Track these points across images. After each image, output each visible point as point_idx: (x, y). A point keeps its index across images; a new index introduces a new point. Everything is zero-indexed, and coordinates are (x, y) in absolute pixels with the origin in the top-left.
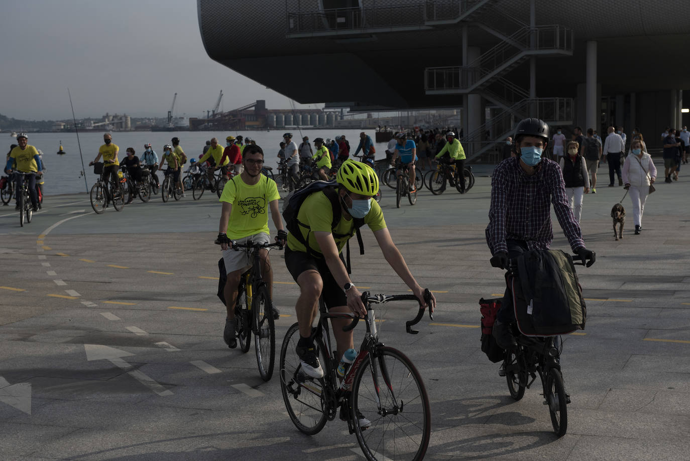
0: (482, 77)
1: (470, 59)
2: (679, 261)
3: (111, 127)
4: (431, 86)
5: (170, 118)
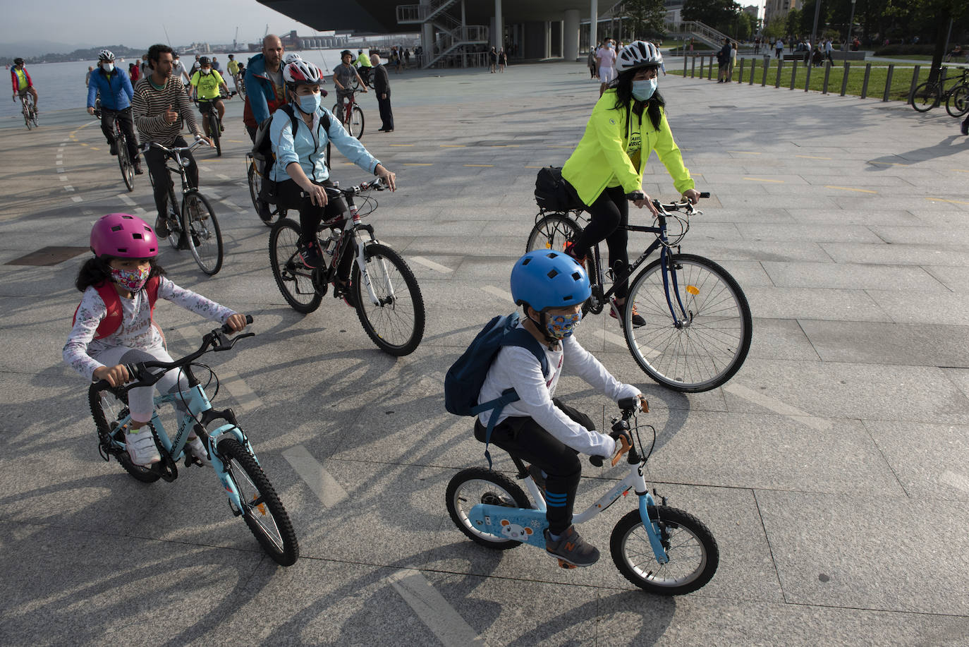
4: (401, 18)
5: (235, 44)
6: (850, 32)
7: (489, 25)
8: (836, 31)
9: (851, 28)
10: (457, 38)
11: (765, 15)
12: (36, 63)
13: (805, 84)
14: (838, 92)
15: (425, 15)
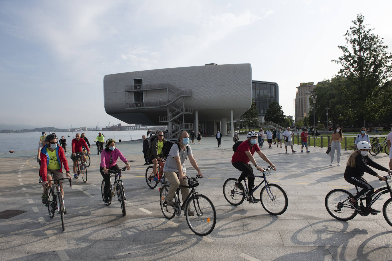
0: (172, 118)
1: (169, 114)
2: (216, 160)
3: (82, 130)
4: (160, 120)
5: (97, 128)
6: (328, 124)
7: (193, 123)
8: (322, 124)
9: (328, 123)
10: (181, 128)
11: (295, 119)
12: (19, 132)
13: (314, 144)
14: (327, 147)
15: (169, 119)
